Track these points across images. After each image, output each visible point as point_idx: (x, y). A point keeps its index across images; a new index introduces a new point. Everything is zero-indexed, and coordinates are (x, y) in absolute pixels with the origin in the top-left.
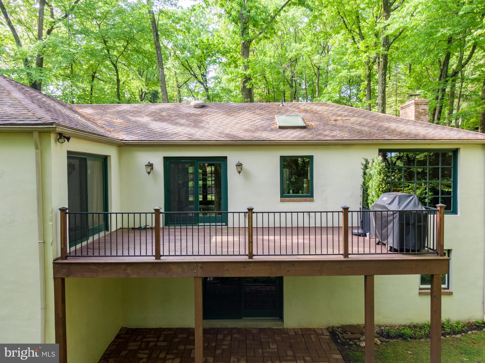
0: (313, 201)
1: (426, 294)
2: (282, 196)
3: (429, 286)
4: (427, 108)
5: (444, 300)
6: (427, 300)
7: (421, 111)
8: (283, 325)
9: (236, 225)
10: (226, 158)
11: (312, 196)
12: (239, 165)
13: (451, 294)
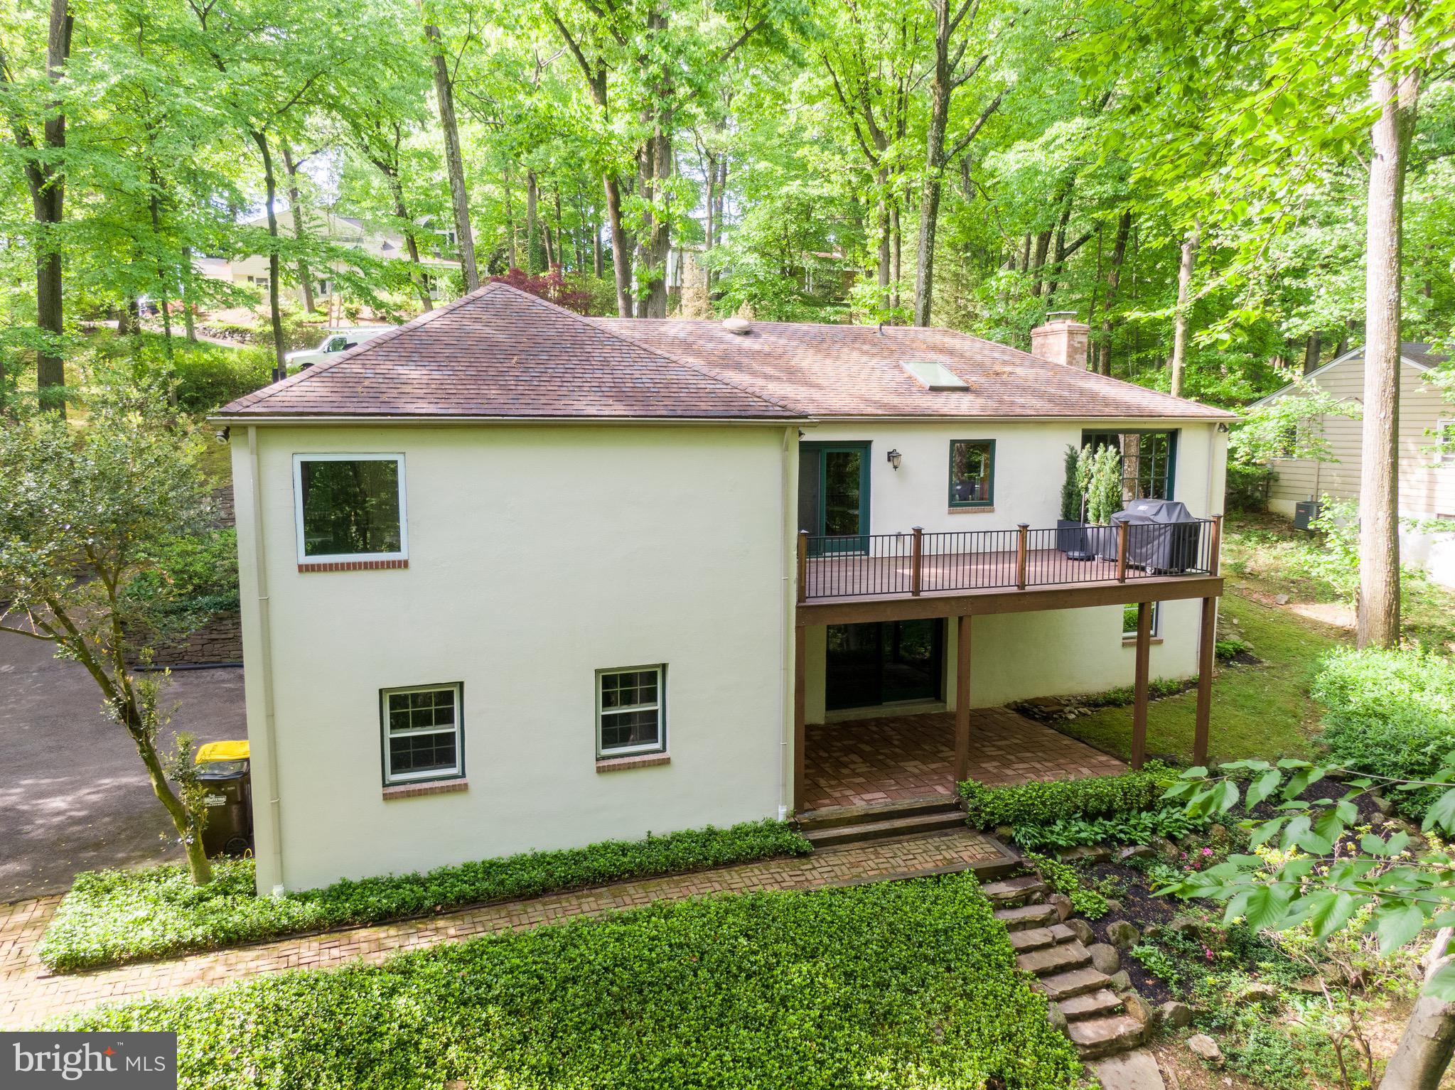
0: (992, 511)
1: (1131, 645)
2: (950, 505)
3: (1135, 634)
4: (1084, 339)
5: (1154, 651)
6: (1132, 653)
7: (1077, 345)
8: (944, 707)
9: (879, 555)
10: (870, 442)
11: (991, 504)
12: (892, 456)
13: (1160, 642)
